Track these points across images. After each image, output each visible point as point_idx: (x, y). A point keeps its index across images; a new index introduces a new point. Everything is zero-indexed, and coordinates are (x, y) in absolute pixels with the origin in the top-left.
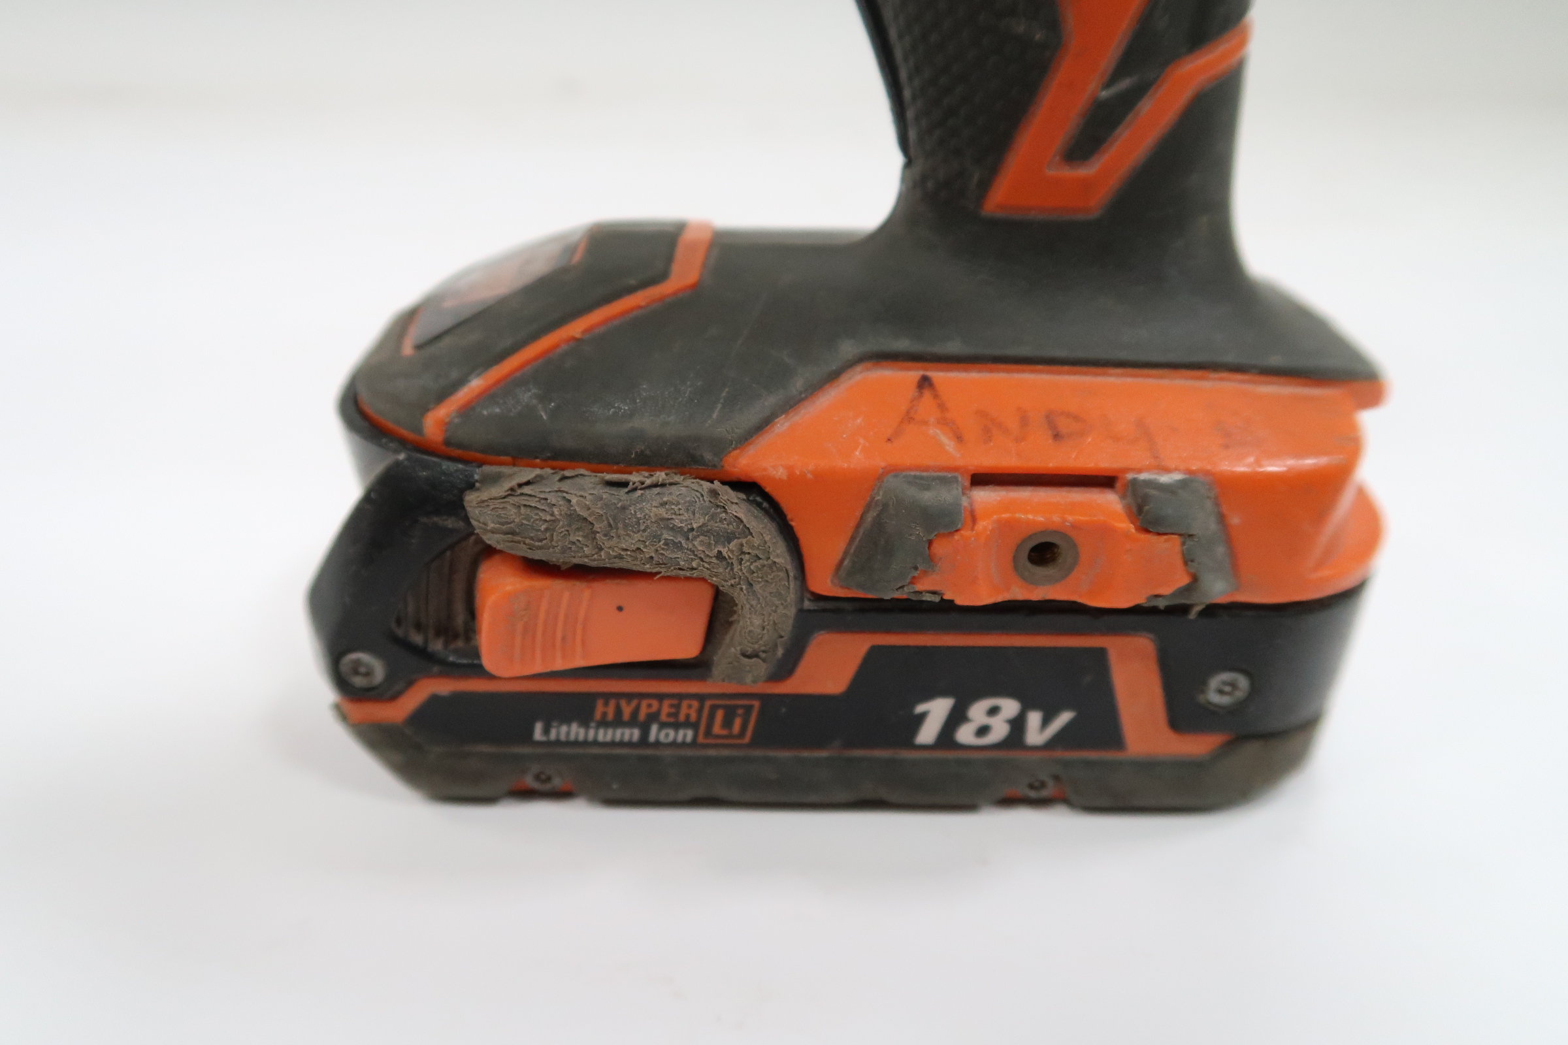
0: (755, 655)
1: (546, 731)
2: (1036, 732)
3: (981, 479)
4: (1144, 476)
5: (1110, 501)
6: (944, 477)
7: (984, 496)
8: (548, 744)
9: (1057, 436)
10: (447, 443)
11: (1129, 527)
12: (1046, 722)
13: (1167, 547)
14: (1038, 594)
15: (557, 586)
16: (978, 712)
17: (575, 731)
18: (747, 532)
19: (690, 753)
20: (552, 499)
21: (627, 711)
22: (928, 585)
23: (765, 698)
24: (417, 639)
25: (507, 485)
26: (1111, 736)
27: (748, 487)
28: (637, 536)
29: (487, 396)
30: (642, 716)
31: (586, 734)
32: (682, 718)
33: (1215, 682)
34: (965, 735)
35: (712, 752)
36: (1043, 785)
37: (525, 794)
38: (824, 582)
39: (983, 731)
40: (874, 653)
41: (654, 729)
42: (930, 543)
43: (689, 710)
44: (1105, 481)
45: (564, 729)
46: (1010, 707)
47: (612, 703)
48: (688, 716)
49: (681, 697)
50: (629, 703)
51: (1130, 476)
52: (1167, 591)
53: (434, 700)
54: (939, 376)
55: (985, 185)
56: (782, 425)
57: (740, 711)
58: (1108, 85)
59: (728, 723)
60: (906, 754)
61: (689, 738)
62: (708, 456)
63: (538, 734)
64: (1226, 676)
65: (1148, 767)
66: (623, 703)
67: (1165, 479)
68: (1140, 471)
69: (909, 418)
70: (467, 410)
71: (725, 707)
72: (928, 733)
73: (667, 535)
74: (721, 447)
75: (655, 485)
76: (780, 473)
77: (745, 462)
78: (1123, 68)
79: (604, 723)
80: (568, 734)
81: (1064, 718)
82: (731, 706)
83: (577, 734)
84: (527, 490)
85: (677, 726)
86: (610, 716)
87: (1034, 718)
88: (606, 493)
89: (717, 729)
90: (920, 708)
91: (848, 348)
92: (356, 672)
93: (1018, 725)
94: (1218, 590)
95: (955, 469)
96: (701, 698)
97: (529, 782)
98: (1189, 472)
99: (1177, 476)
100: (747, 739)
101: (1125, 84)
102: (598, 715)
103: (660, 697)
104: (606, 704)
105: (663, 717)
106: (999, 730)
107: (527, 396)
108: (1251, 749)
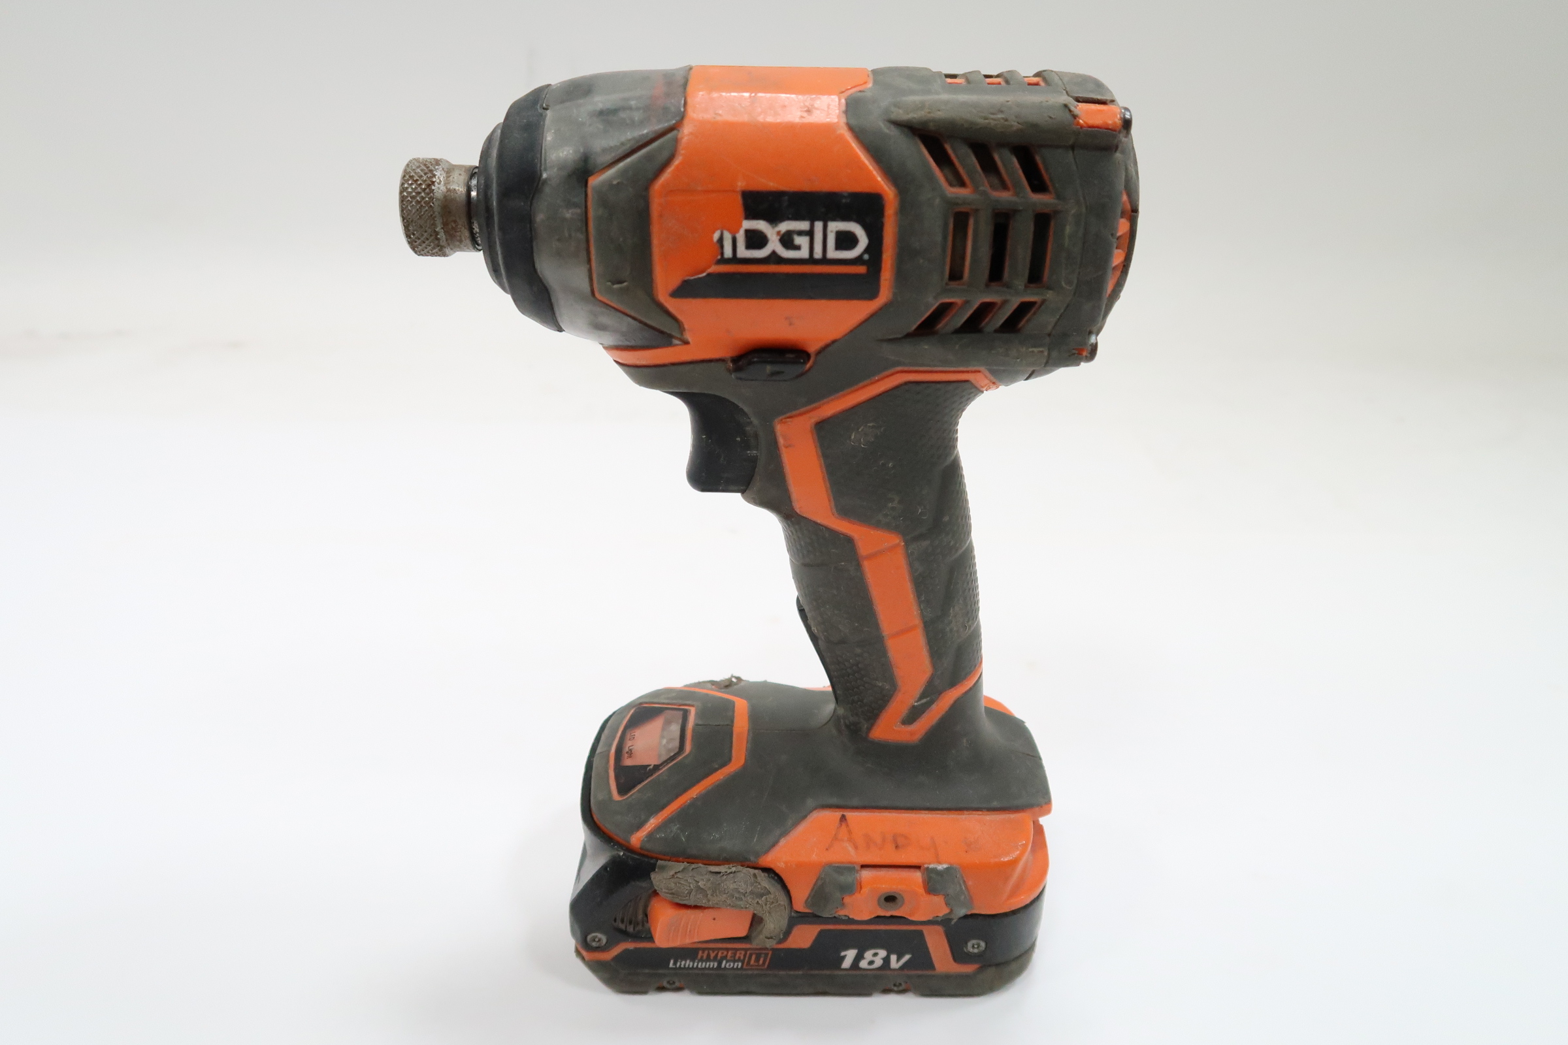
0: (771, 938)
1: (675, 963)
2: (894, 963)
3: (863, 866)
4: (931, 866)
5: (917, 876)
6: (848, 869)
7: (866, 874)
8: (676, 968)
9: (897, 847)
10: (641, 848)
11: (921, 891)
12: (898, 960)
13: (938, 900)
14: (888, 914)
15: (689, 912)
16: (868, 955)
17: (689, 964)
18: (769, 893)
19: (739, 972)
20: (690, 880)
21: (712, 955)
22: (842, 913)
23: (773, 950)
24: (622, 926)
25: (672, 873)
26: (930, 965)
27: (768, 870)
28: (725, 896)
29: (659, 828)
30: (719, 957)
31: (693, 964)
32: (737, 958)
33: (970, 944)
34: (863, 964)
35: (750, 972)
36: (900, 984)
37: (661, 989)
38: (800, 905)
39: (871, 963)
40: (821, 932)
41: (724, 962)
42: (843, 899)
43: (738, 955)
44: (918, 867)
45: (683, 963)
46: (883, 953)
47: (706, 952)
48: (739, 957)
49: (736, 950)
50: (713, 952)
51: (926, 866)
52: (941, 915)
53: (626, 951)
54: (850, 815)
55: (869, 729)
56: (783, 842)
57: (763, 955)
58: (917, 702)
59: (757, 960)
60: (837, 972)
61: (739, 966)
62: (752, 858)
63: (671, 965)
64: (974, 942)
65: (947, 977)
66: (711, 952)
67: (940, 867)
68: (930, 864)
69: (835, 838)
70: (650, 836)
71: (757, 954)
72: (847, 964)
73: (737, 895)
74: (758, 855)
75: (731, 873)
76: (782, 865)
77: (769, 860)
78: (922, 696)
79: (701, 960)
80: (685, 965)
81: (907, 957)
82: (759, 953)
83: (689, 965)
84: (679, 875)
85: (734, 961)
86: (705, 957)
87: (893, 958)
88: (712, 878)
89: (752, 962)
90: (843, 954)
91: (810, 802)
92: (594, 940)
93: (887, 960)
94: (962, 912)
95: (855, 863)
96: (746, 950)
97: (665, 984)
98: (950, 864)
99: (945, 866)
100: (766, 966)
101: (924, 701)
102: (699, 957)
103: (727, 950)
104: (703, 953)
105: (728, 958)
106: (878, 962)
107: (675, 828)
108: (991, 971)
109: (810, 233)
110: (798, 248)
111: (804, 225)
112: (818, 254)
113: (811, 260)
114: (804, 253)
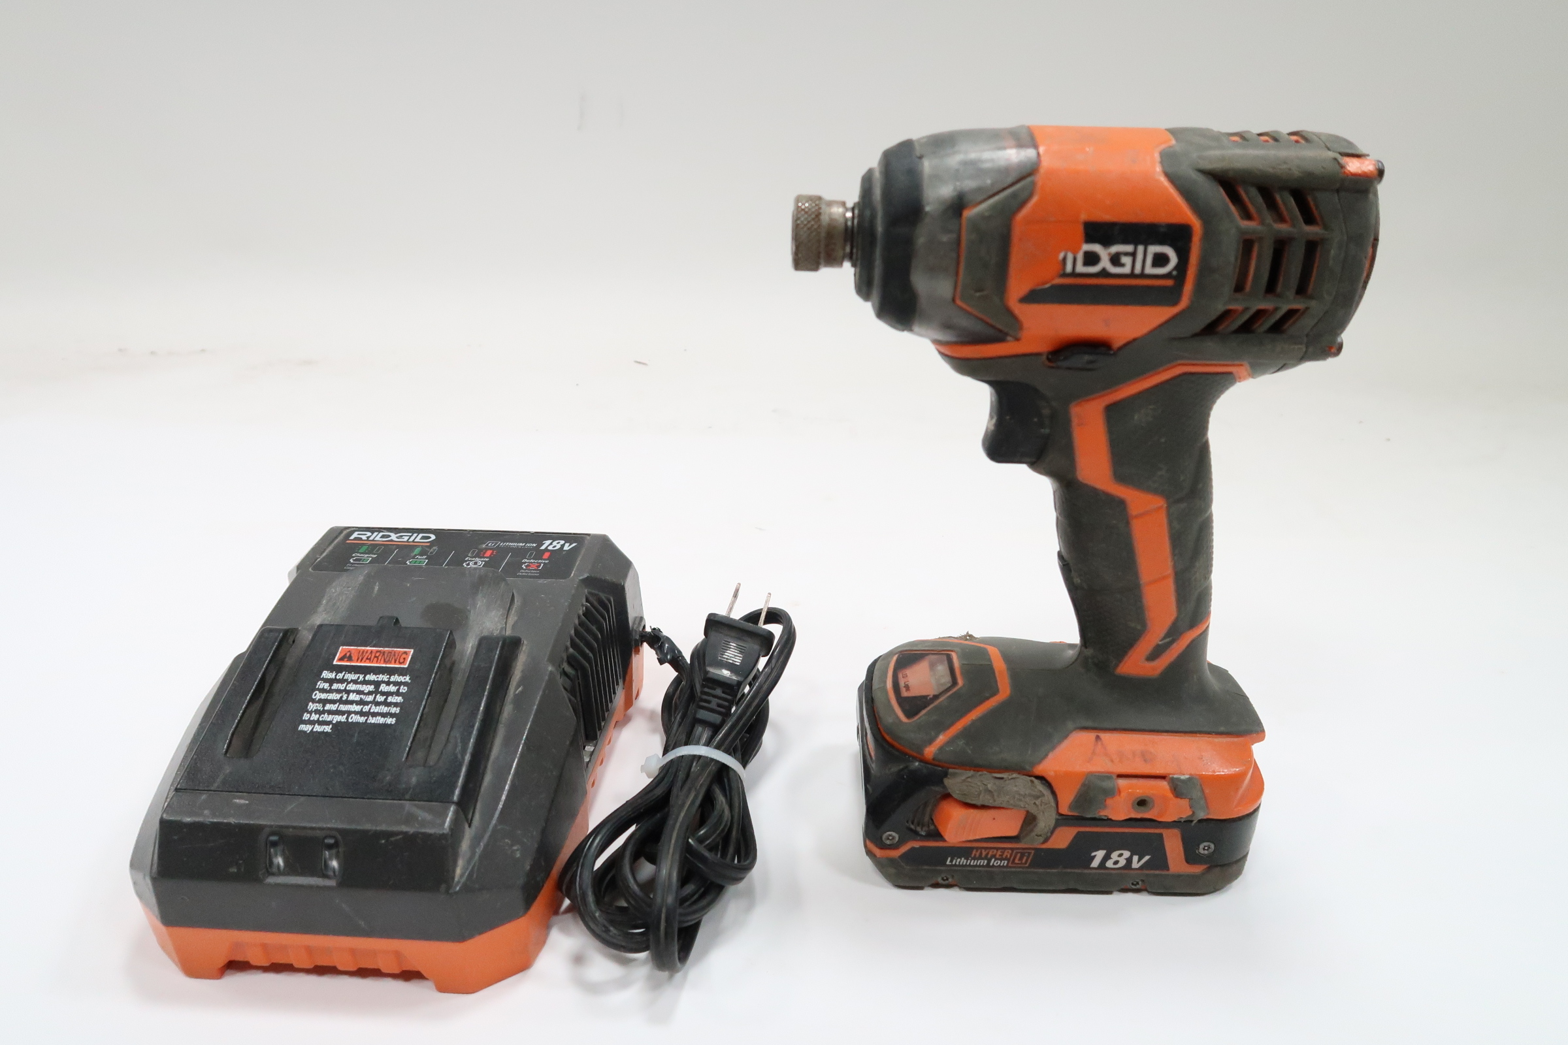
0: (1041, 836)
1: (951, 861)
2: (1136, 864)
3: (1120, 776)
4: (1175, 776)
5: (1164, 784)
6: (1107, 776)
7: (1122, 782)
8: (952, 865)
9: (1145, 761)
10: (934, 759)
11: (1170, 795)
12: (1139, 860)
13: (1184, 803)
14: (1139, 816)
15: (972, 812)
16: (1115, 855)
17: (963, 861)
18: (1043, 795)
19: (1005, 870)
20: (979, 784)
21: (984, 853)
22: (1104, 813)
23: (1036, 849)
24: (912, 827)
25: (963, 778)
26: (1165, 866)
27: (1041, 778)
28: (1008, 797)
29: (950, 742)
30: (989, 856)
31: (967, 862)
32: (1004, 856)
33: (1201, 846)
34: (1109, 864)
35: (1013, 870)
36: (1138, 883)
37: (936, 886)
38: (1064, 810)
39: (1116, 863)
40: (1078, 833)
41: (993, 860)
42: (1105, 801)
43: (1007, 854)
44: (1163, 777)
45: (959, 860)
46: (1127, 854)
47: (979, 851)
48: (1007, 856)
49: (1005, 849)
50: (985, 851)
51: (1171, 776)
52: (1184, 816)
53: (913, 849)
54: (1103, 735)
55: (1117, 666)
56: (1051, 755)
57: (1026, 854)
58: (1160, 641)
59: (1021, 859)
60: (1086, 871)
61: (1005, 865)
62: (1027, 767)
63: (948, 863)
64: (1206, 844)
65: (1178, 877)
66: (983, 850)
67: (1183, 777)
68: (1174, 774)
69: (1094, 753)
70: (941, 749)
71: (1021, 853)
72: (1095, 863)
73: (1017, 796)
74: (1033, 765)
75: (1012, 779)
76: (1052, 773)
77: (1040, 769)
78: (1168, 635)
79: (974, 859)
80: (959, 862)
81: (1147, 858)
82: (1023, 852)
83: (963, 862)
84: (969, 780)
85: (1001, 860)
86: (977, 855)
87: (1136, 858)
88: (998, 782)
89: (1017, 861)
90: (1093, 854)
91: (1070, 725)
92: (888, 839)
93: (1129, 860)
94: (1202, 815)
95: (1112, 773)
96: (1012, 849)
97: (940, 881)
98: (1191, 774)
99: (1187, 776)
100: (1027, 865)
101: (1168, 640)
102: (973, 856)
103: (997, 849)
104: (977, 851)
105: (997, 856)
106: (1122, 862)
107: (961, 743)
108: (1217, 870)
109: (1133, 255)
110: (1123, 265)
111: (1129, 248)
112: (1138, 270)
113: (1132, 275)
114: (1127, 270)
